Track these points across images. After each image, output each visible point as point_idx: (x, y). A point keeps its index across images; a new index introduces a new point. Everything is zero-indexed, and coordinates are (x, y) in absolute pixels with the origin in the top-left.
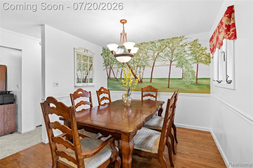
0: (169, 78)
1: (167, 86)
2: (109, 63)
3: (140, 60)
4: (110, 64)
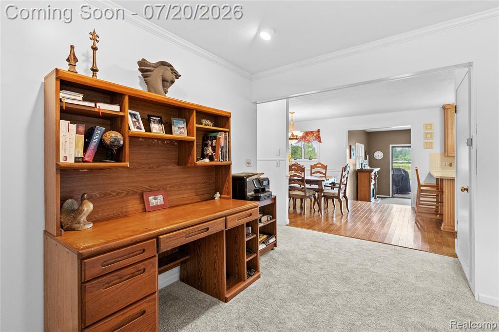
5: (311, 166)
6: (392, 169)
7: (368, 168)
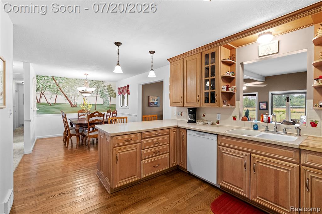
0: (96, 104)
1: (94, 109)
2: (39, 88)
4: (41, 90)
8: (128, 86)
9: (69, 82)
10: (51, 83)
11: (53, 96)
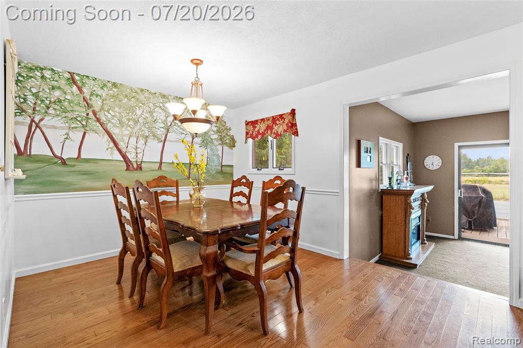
2: (25, 106)
3: (136, 122)
4: (30, 111)
5: (264, 182)
6: (459, 188)
7: (406, 185)
8: (293, 112)
9: (121, 97)
10: (65, 93)
11: (71, 134)
